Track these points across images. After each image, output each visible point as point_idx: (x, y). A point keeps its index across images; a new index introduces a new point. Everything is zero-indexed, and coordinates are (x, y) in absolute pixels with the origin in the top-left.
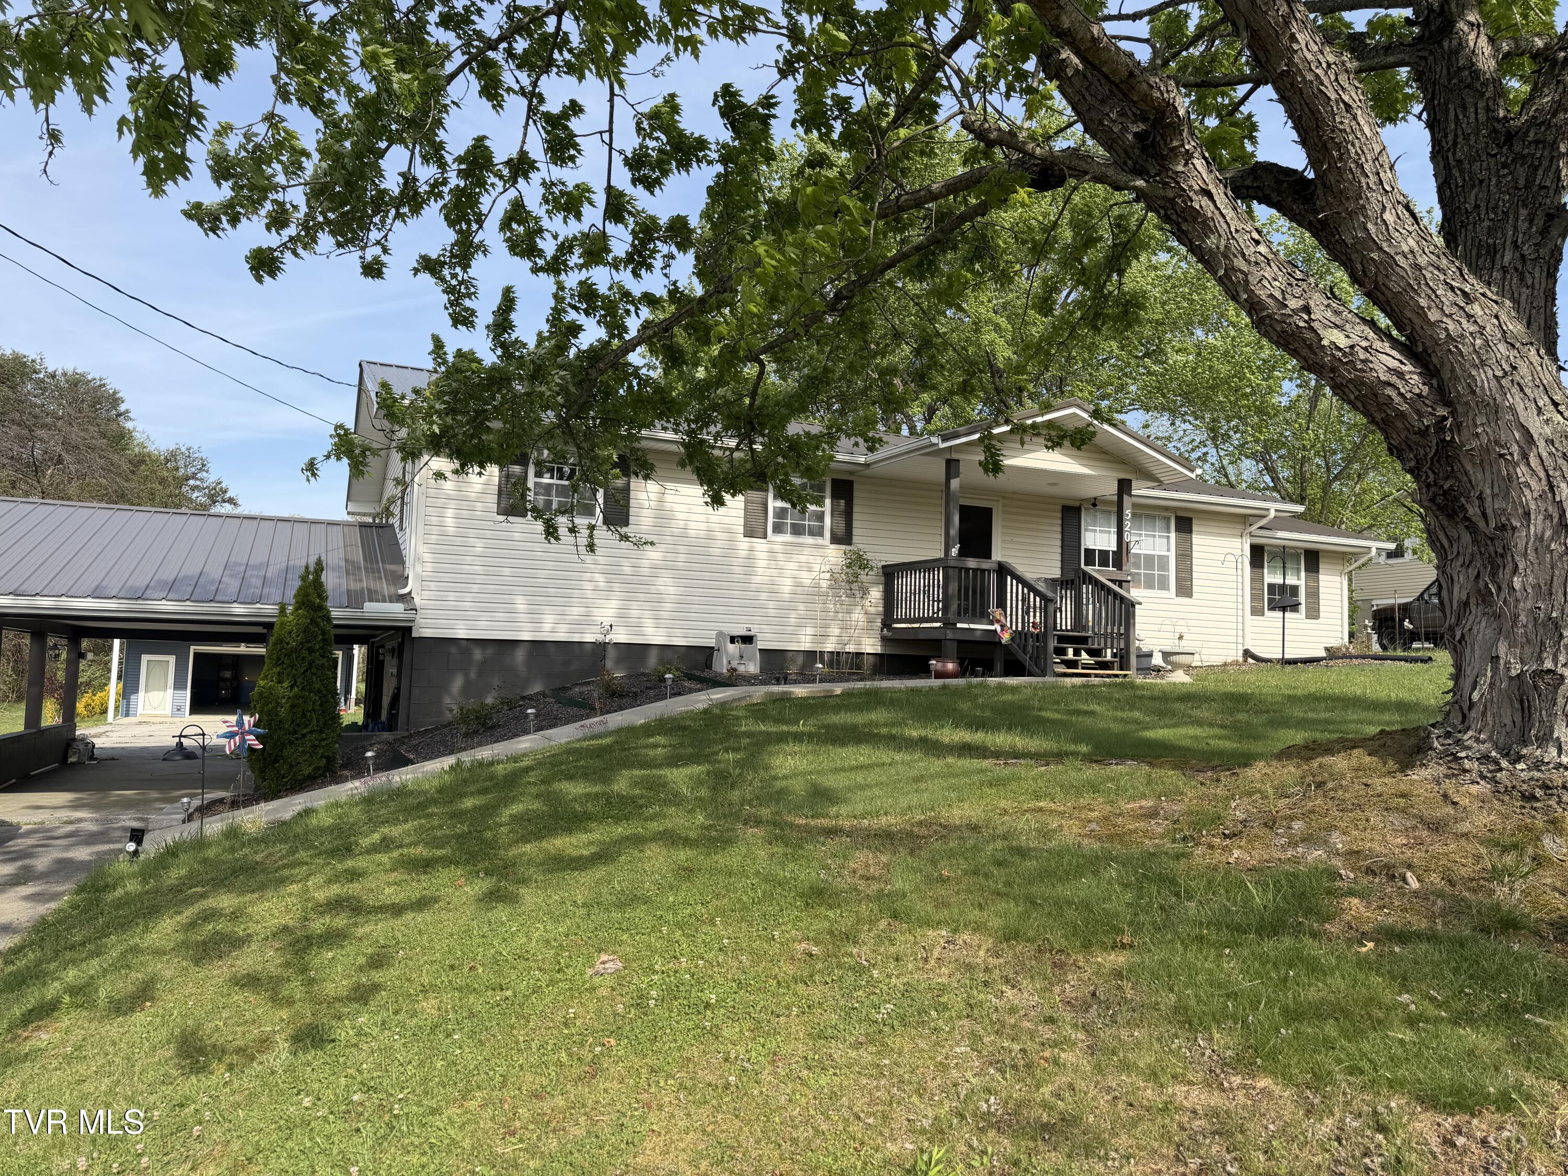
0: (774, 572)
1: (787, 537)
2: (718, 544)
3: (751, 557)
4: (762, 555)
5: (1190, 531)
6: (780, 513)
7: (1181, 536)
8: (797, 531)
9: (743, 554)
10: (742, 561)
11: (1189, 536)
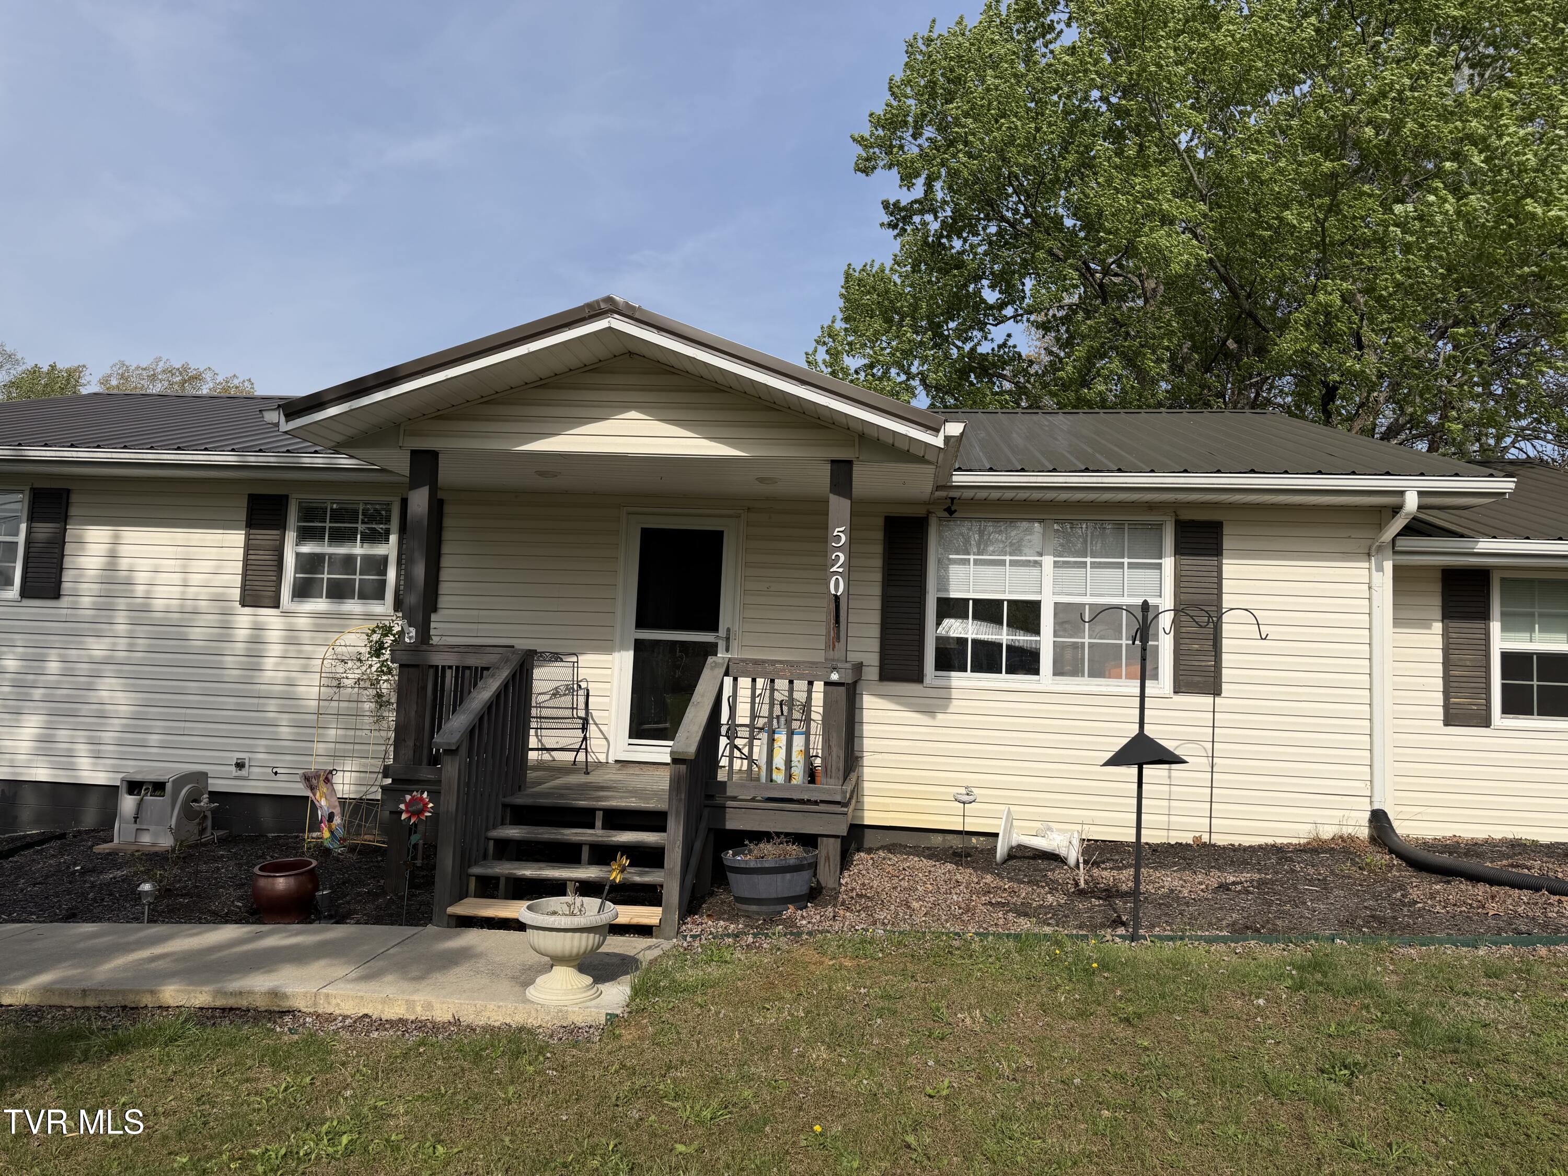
0: (295, 664)
1: (320, 605)
2: (203, 620)
3: (256, 641)
4: (274, 636)
5: (1217, 551)
6: (309, 564)
7: (1191, 562)
8: (338, 592)
9: (242, 634)
10: (240, 648)
11: (1212, 561)
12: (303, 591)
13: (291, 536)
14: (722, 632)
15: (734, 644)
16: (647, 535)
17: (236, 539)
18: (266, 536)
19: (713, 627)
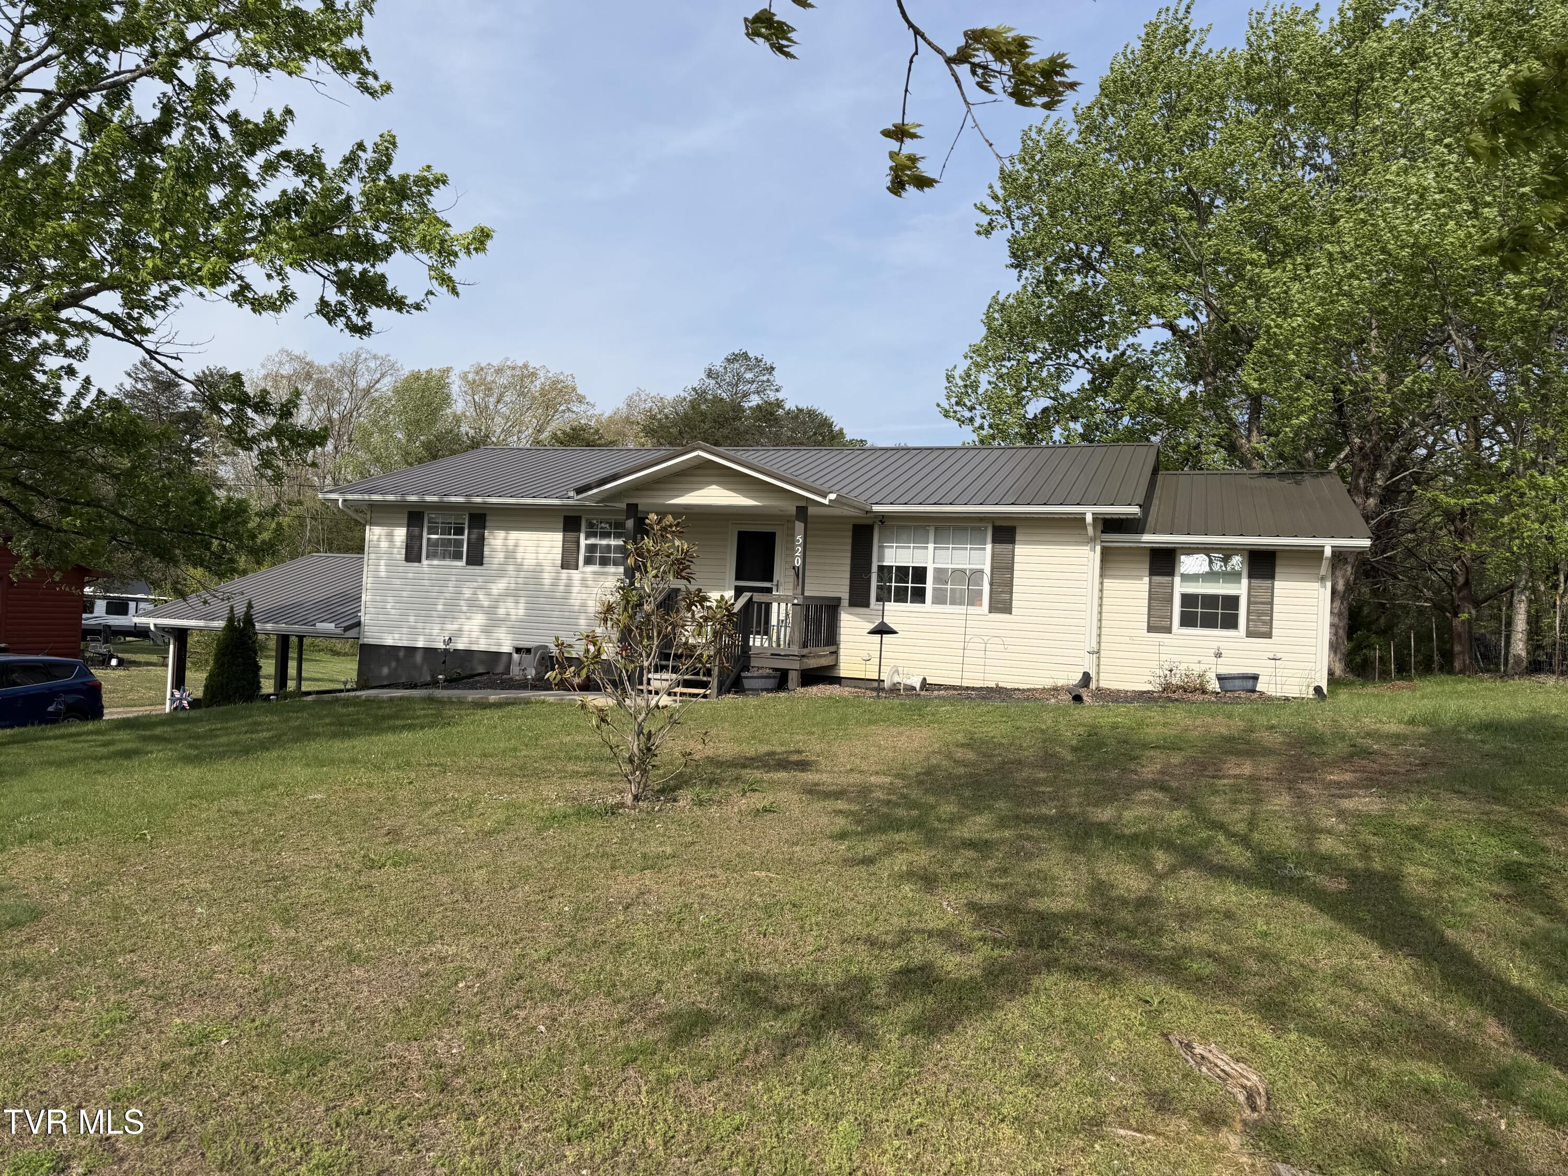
0: (585, 596)
1: (596, 568)
2: (545, 575)
3: (569, 585)
4: (576, 583)
5: (1012, 541)
6: (591, 548)
7: (1001, 547)
8: (604, 562)
9: (563, 582)
10: (562, 588)
11: (1010, 546)
12: (589, 561)
13: (582, 536)
14: (775, 582)
15: (781, 588)
16: (741, 534)
17: (558, 537)
18: (571, 535)
19: (770, 579)
